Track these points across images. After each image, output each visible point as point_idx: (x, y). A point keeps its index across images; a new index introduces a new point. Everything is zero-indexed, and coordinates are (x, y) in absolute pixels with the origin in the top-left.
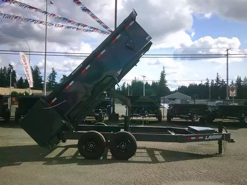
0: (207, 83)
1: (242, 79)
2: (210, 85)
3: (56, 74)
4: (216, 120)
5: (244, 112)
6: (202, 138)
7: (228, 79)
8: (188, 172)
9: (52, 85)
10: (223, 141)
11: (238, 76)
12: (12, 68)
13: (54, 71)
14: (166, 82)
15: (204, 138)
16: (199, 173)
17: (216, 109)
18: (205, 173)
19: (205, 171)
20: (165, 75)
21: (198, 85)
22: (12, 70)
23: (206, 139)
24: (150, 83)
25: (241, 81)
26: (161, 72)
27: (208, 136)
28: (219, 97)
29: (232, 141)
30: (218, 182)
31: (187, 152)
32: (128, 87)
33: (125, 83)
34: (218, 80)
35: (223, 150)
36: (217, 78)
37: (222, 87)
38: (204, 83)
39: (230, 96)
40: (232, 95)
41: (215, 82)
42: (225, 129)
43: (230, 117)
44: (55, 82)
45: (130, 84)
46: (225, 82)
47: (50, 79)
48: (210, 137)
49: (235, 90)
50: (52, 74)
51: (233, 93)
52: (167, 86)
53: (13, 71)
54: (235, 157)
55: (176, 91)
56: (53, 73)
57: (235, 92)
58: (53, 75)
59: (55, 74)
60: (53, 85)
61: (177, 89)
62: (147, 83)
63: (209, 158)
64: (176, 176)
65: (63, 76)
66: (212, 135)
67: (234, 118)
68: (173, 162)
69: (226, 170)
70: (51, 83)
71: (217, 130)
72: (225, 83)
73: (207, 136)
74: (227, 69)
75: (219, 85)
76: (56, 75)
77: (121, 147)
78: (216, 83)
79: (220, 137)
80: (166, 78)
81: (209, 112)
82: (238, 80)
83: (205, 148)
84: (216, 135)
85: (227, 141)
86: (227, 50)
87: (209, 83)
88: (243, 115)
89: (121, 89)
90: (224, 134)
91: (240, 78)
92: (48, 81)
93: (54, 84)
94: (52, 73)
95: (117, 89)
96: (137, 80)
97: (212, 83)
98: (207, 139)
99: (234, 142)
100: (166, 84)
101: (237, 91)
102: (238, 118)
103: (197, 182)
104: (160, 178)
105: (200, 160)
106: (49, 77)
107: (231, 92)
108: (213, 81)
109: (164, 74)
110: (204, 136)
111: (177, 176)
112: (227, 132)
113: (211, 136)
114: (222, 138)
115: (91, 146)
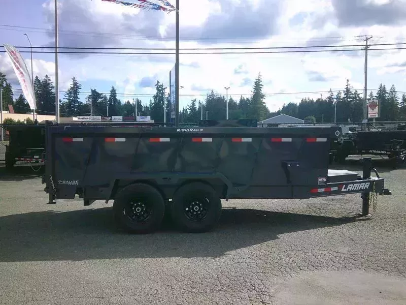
0: (330, 98)
1: (388, 89)
2: (335, 100)
3: (80, 88)
4: (351, 157)
5: (400, 143)
6: (336, 189)
7: (366, 89)
8: (314, 252)
9: (73, 107)
10: (371, 193)
11: (381, 85)
12: (5, 80)
13: (75, 84)
14: (262, 96)
15: (340, 188)
16: (335, 254)
17: (350, 139)
18: (346, 252)
19: (344, 250)
20: (261, 85)
21: (315, 100)
22: (4, 82)
23: (343, 190)
24: (237, 100)
25: (386, 92)
26: (256, 81)
27: (347, 185)
28: (349, 120)
29: (387, 192)
30: (372, 271)
31: (307, 213)
32: (200, 108)
33: (195, 101)
34: (348, 91)
35: (371, 209)
36: (347, 88)
37: (355, 103)
38: (325, 97)
39: (369, 116)
40: (373, 116)
41: (343, 95)
42: (375, 171)
43: (375, 151)
44: (78, 102)
45: (204, 103)
46: (359, 94)
47: (70, 96)
48: (350, 187)
49: (377, 107)
50: (72, 88)
51: (374, 113)
52: (264, 105)
53: (7, 84)
54: (393, 220)
55: (279, 113)
56: (74, 87)
57: (376, 110)
58: (75, 89)
59: (78, 87)
60: (75, 107)
61: (281, 109)
62: (231, 100)
63: (348, 224)
64: (293, 261)
65: (92, 90)
66: (353, 183)
67: (383, 152)
68: (286, 234)
69: (383, 246)
70: (72, 104)
71: (361, 174)
72: (359, 97)
73: (344, 186)
74: (366, 72)
75: (349, 100)
76: (79, 90)
77: (193, 210)
78: (345, 96)
79: (367, 186)
80: (263, 91)
81: (339, 143)
82: (380, 90)
83: (339, 206)
84: (360, 183)
85: (378, 193)
86: (367, 39)
87: (333, 97)
88: (398, 147)
89: (188, 111)
90: (373, 181)
91: (384, 88)
92: (67, 101)
93: (77, 104)
94: (72, 86)
95: (182, 111)
96: (215, 94)
97: (338, 98)
98: (345, 190)
99: (390, 194)
100: (264, 101)
101: (380, 109)
102: (389, 153)
103: (333, 271)
104: (266, 265)
105: (332, 229)
106: (68, 94)
107: (370, 111)
108: (340, 93)
109: (260, 83)
110: (340, 186)
111: (295, 261)
112: (379, 177)
113: (352, 185)
114: (371, 188)
115: (138, 210)
